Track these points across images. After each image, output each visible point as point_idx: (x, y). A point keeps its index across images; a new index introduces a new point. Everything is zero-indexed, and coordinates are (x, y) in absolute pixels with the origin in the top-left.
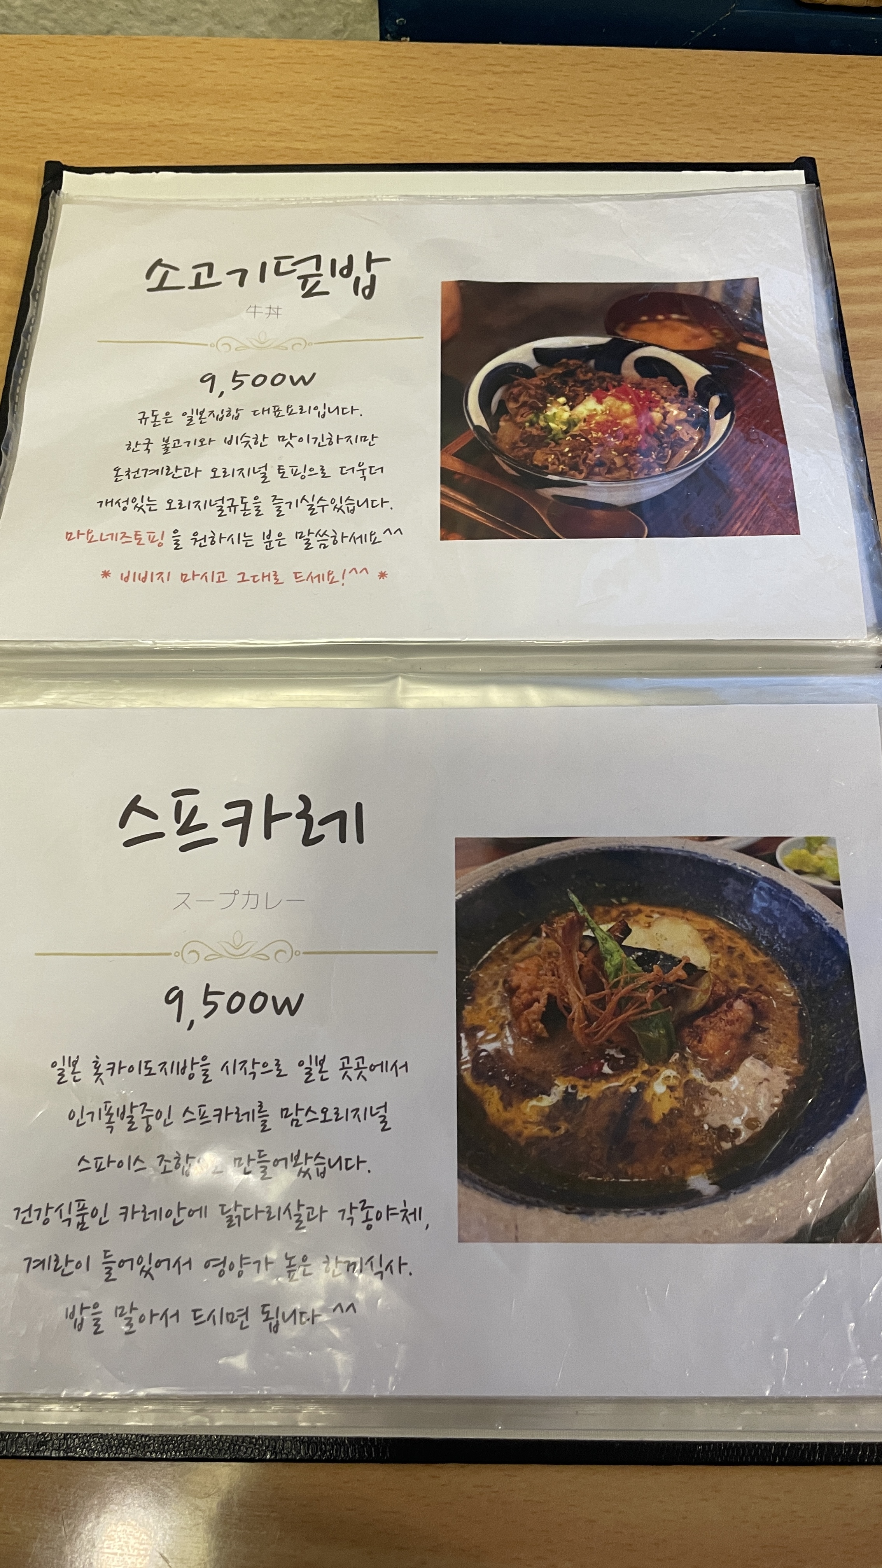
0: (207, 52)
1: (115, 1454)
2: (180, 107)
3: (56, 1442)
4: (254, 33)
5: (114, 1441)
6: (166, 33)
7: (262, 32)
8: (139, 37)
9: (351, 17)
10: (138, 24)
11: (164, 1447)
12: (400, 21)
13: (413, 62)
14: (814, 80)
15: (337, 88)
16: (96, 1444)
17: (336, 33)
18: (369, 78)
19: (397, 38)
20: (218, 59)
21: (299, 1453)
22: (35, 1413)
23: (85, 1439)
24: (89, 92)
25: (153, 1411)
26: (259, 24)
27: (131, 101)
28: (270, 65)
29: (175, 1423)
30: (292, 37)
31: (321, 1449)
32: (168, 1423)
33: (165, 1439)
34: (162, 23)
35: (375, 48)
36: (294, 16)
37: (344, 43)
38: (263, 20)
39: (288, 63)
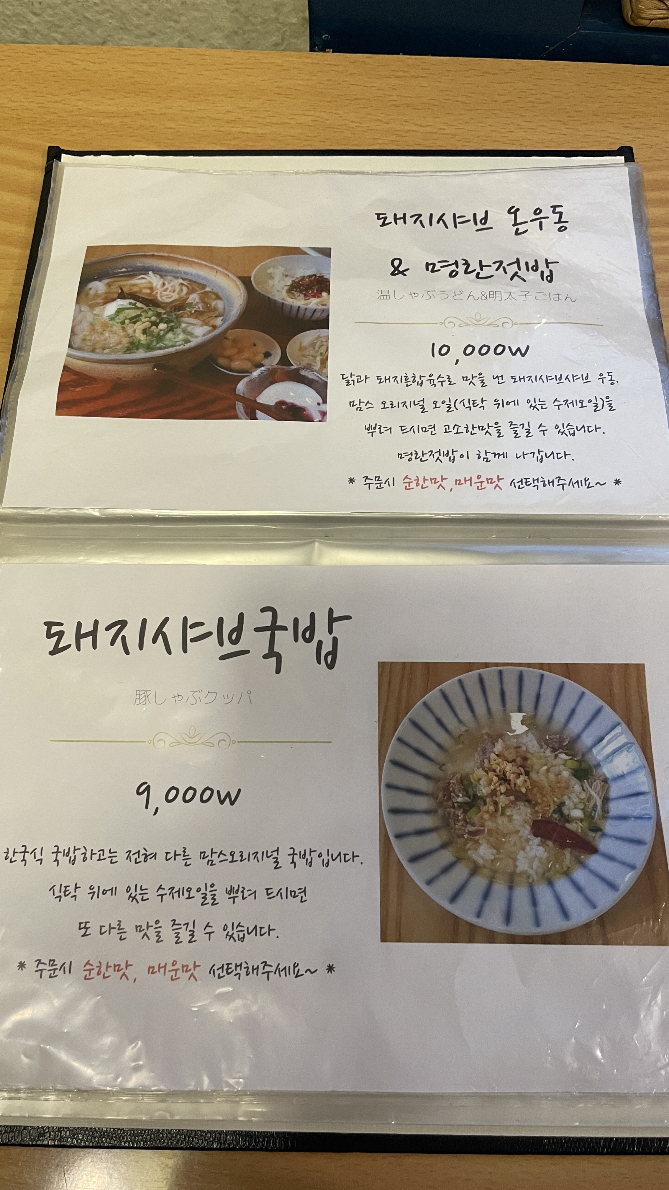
0: (180, 59)
1: (98, 1143)
2: (159, 100)
3: (52, 1133)
4: (214, 45)
5: (97, 1133)
6: (147, 45)
7: (220, 44)
8: (126, 47)
9: (287, 34)
10: (126, 37)
11: (135, 1138)
12: (325, 37)
13: (336, 68)
14: (638, 84)
15: (278, 87)
16: (83, 1135)
17: (276, 45)
18: (302, 79)
19: (323, 50)
20: (188, 65)
21: (238, 1143)
23: (75, 1132)
24: (90, 88)
26: (218, 38)
27: (121, 95)
28: (227, 69)
30: (242, 49)
31: (255, 1140)
33: (136, 1132)
34: (145, 37)
35: (307, 57)
36: (244, 32)
37: (283, 53)
38: (220, 35)
39: (242, 68)
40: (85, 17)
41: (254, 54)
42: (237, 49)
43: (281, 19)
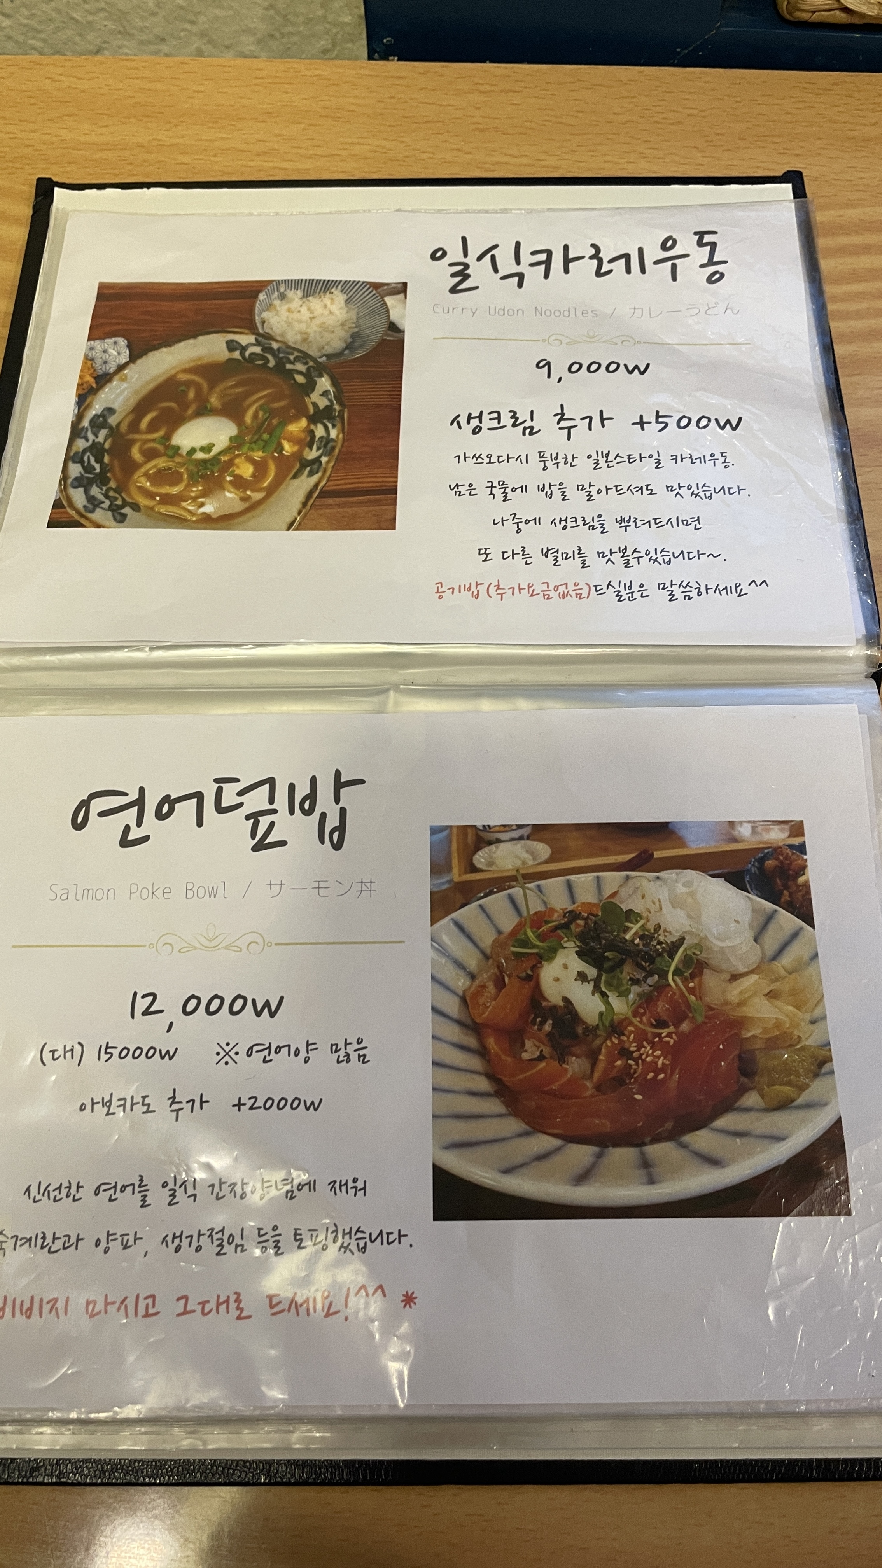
0: (195, 72)
1: (108, 1479)
2: (168, 126)
3: (49, 1467)
4: (243, 52)
5: (107, 1466)
6: (156, 53)
7: (251, 51)
8: (128, 57)
9: (339, 36)
10: (126, 43)
11: (157, 1472)
12: (387, 41)
13: (400, 82)
14: (798, 97)
15: (325, 108)
16: (89, 1469)
17: (325, 51)
18: (357, 97)
19: (385, 57)
20: (206, 80)
21: (293, 1475)
22: (27, 1437)
23: (79, 1465)
24: (76, 112)
25: (146, 1433)
26: (248, 43)
27: (118, 121)
28: (257, 85)
29: (168, 1447)
30: (281, 57)
31: (316, 1471)
32: (161, 1447)
33: (158, 1464)
34: (152, 43)
35: (363, 68)
36: (283, 35)
37: (331, 63)
38: (251, 39)
39: (277, 83)
40: (73, 19)
41: (295, 64)
42: (274, 58)
43: (331, 17)
